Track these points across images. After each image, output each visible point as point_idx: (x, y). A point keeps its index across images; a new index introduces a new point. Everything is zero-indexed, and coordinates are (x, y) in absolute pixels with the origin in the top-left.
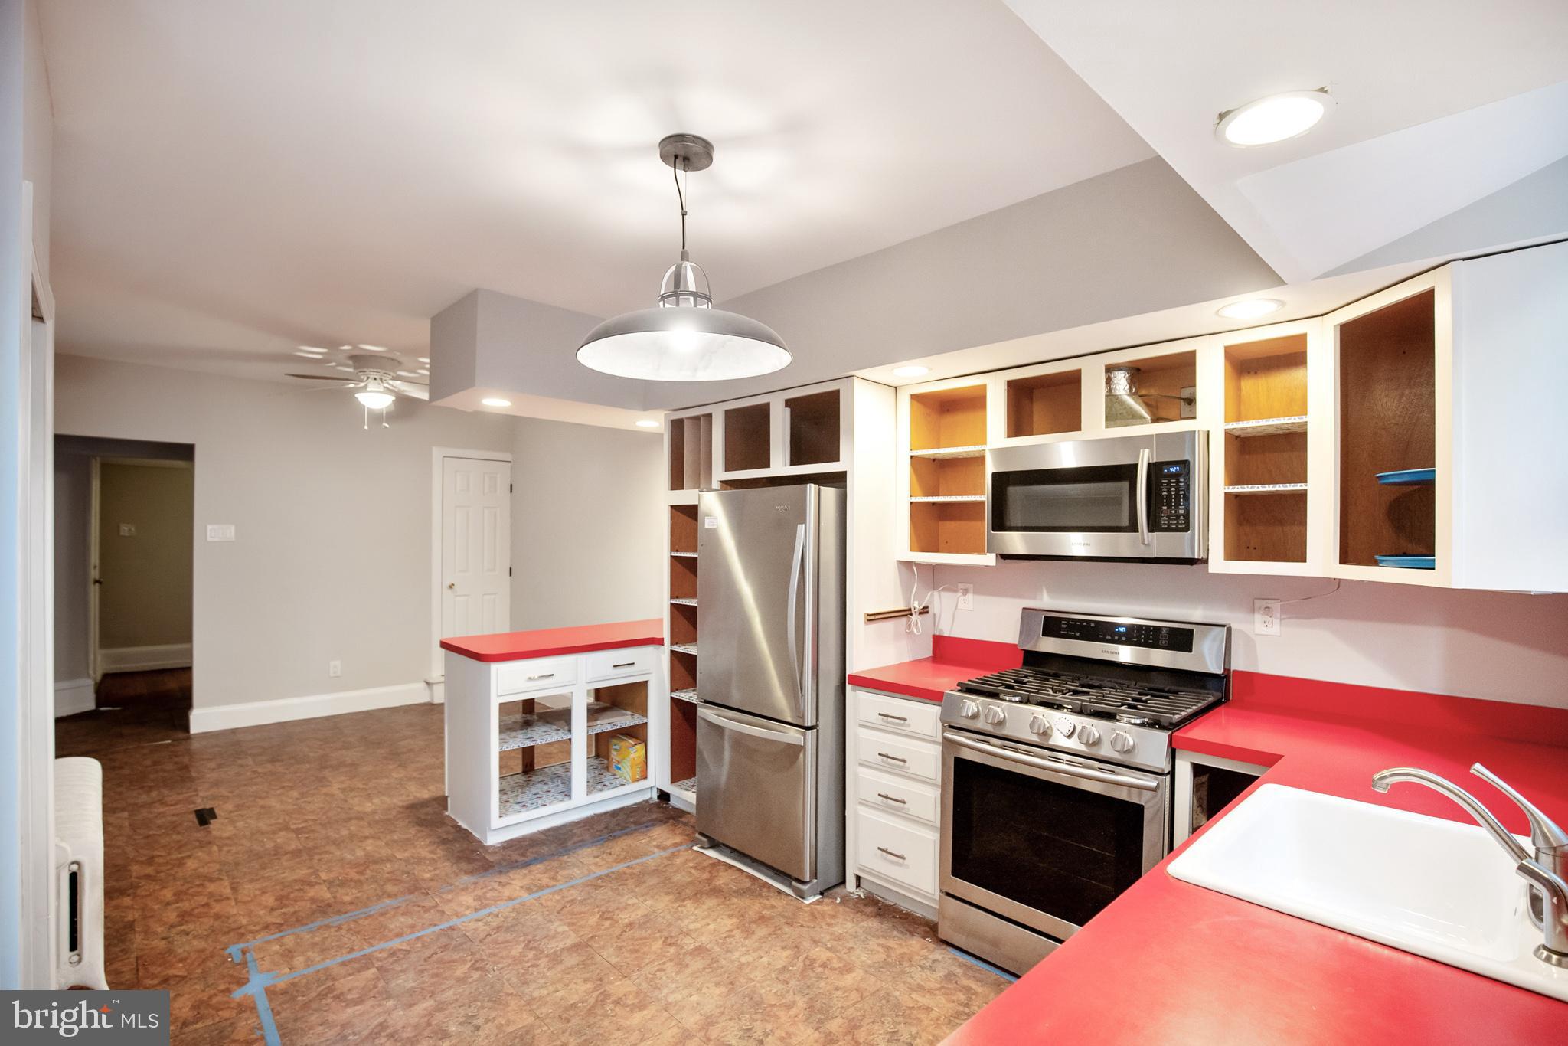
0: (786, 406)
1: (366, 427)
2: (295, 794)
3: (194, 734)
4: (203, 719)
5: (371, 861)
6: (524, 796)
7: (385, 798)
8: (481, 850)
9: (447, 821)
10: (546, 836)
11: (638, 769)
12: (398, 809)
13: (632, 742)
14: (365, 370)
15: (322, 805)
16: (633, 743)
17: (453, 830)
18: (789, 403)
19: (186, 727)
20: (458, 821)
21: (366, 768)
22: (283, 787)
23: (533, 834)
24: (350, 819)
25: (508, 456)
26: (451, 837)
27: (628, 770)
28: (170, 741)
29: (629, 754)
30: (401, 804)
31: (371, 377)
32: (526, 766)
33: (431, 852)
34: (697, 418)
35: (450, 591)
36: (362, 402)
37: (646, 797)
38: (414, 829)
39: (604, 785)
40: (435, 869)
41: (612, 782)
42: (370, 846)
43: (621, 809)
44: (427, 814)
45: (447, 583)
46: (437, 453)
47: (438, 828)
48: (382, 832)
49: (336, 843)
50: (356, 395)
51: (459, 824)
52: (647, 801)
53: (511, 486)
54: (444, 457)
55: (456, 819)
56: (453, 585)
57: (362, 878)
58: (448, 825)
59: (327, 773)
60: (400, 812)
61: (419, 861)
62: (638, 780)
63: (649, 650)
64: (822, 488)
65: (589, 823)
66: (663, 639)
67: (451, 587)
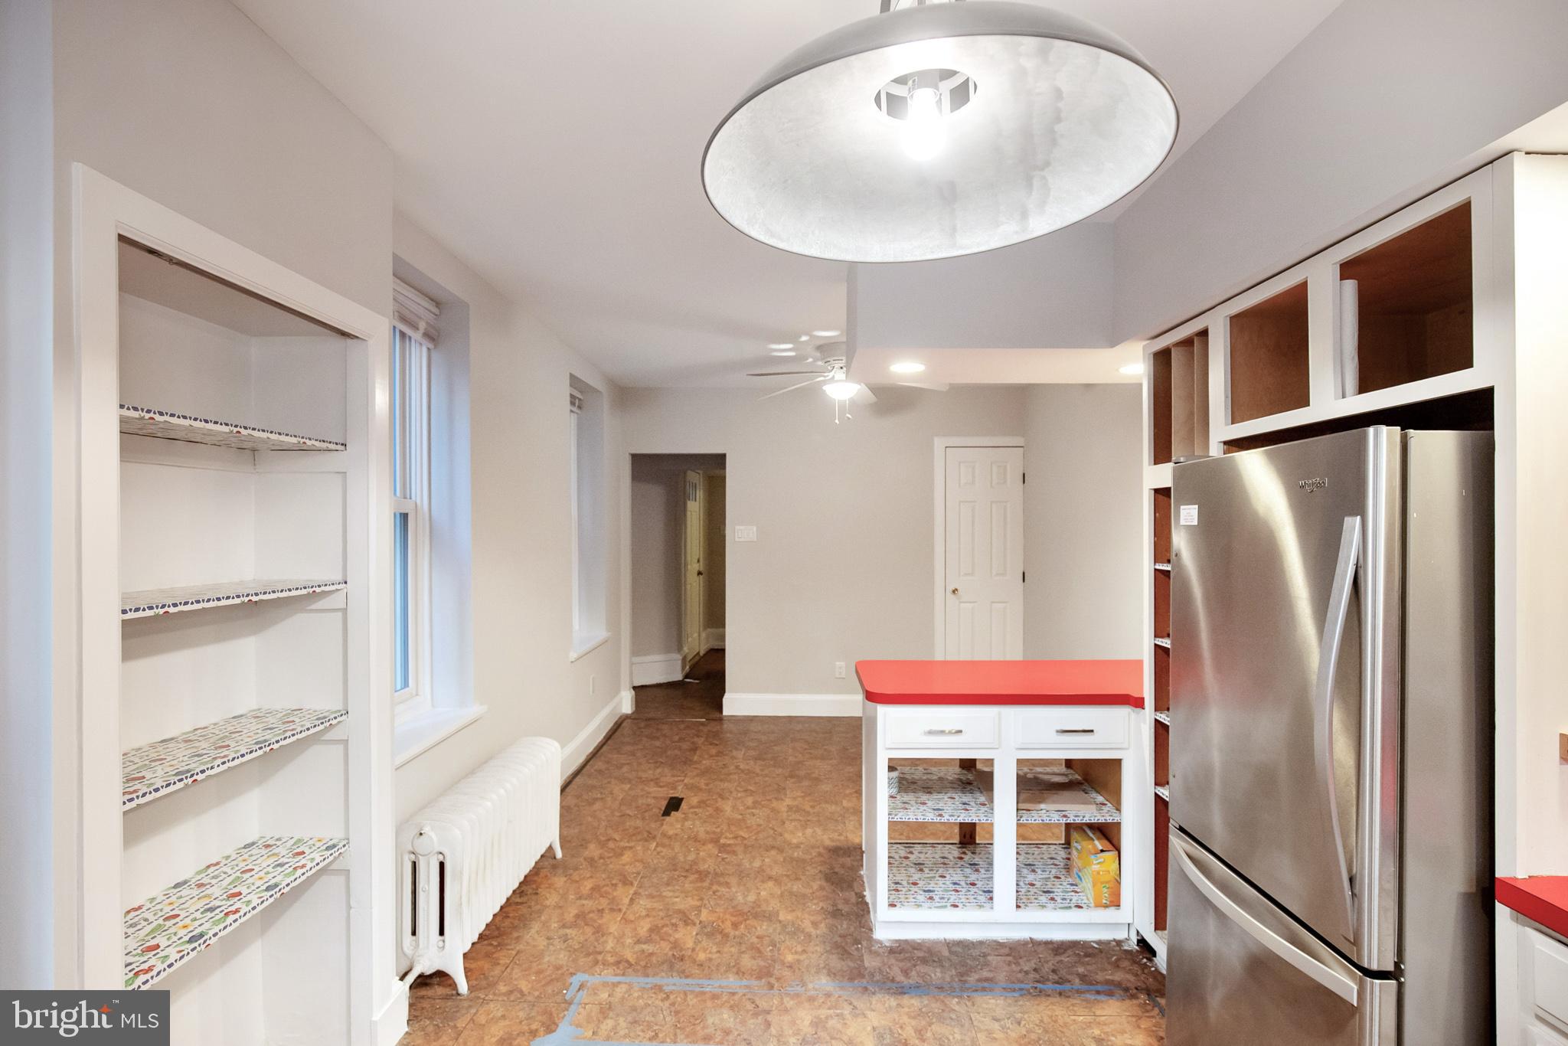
0: (1343, 277)
1: (837, 421)
2: (749, 801)
3: (725, 716)
4: (735, 703)
5: (757, 913)
6: (941, 881)
7: (819, 831)
8: (864, 943)
9: (855, 885)
10: (950, 952)
11: (1105, 890)
12: (821, 850)
13: (1099, 845)
14: (829, 360)
15: (762, 822)
16: (1101, 848)
17: (853, 899)
18: (1348, 269)
19: (720, 708)
20: (867, 889)
21: (825, 787)
22: (746, 791)
23: (936, 942)
24: (773, 847)
25: (1019, 441)
26: (845, 909)
27: (1089, 885)
28: (704, 720)
29: (1090, 864)
30: (828, 843)
31: (836, 366)
32: (965, 836)
33: (815, 924)
34: (1188, 342)
35: (953, 596)
36: (830, 395)
37: (1121, 935)
38: (819, 883)
39: (1052, 899)
40: (804, 951)
41: (1067, 896)
42: (767, 889)
43: (1074, 944)
44: (843, 866)
45: (950, 588)
46: (939, 443)
47: (842, 891)
48: (787, 876)
49: (742, 875)
50: (824, 388)
51: (865, 893)
52: (1119, 943)
53: (1024, 475)
54: (946, 447)
55: (866, 885)
56: (957, 590)
57: (732, 933)
58: (853, 890)
59: (790, 783)
60: (820, 854)
61: (796, 931)
62: (1106, 906)
63: (1123, 712)
64: (1411, 432)
65: (1015, 951)
66: (1143, 699)
67: (954, 591)
